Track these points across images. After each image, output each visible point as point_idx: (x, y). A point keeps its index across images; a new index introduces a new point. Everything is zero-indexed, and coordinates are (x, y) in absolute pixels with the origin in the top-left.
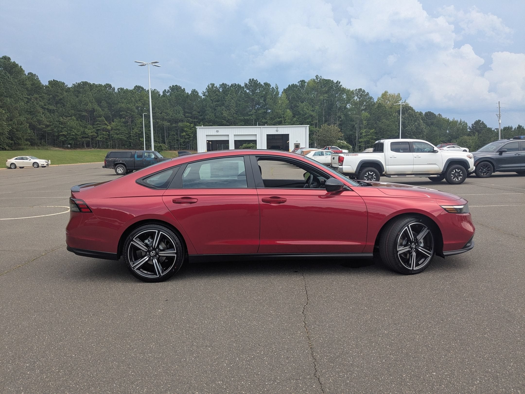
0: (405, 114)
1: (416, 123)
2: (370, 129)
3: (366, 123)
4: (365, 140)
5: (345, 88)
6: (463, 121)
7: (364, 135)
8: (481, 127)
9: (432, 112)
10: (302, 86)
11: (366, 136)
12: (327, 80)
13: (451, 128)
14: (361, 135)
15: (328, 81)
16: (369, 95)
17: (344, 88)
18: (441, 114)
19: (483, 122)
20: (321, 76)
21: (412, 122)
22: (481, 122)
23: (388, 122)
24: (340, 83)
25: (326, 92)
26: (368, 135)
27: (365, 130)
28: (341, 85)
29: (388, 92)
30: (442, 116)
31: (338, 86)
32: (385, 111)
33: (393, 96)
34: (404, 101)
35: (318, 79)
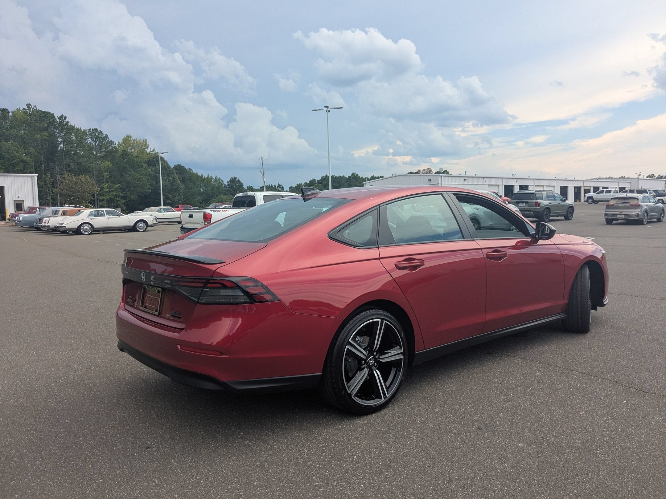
0: (156, 166)
1: (170, 178)
2: (114, 183)
3: (108, 175)
4: (108, 197)
5: (74, 126)
6: (219, 178)
7: (106, 191)
8: (237, 186)
9: (182, 166)
10: (5, 117)
11: (110, 192)
12: (44, 112)
13: (205, 186)
14: (102, 192)
15: (47, 114)
16: (108, 139)
17: (72, 126)
18: (191, 169)
19: (239, 180)
20: (35, 106)
21: (166, 177)
22: (237, 180)
23: (137, 175)
24: (65, 118)
25: (45, 129)
26: (112, 191)
27: (107, 184)
28: (68, 122)
29: (131, 137)
30: (192, 171)
31: (64, 121)
32: (133, 160)
33: (137, 143)
34: (152, 149)
35: (31, 109)
